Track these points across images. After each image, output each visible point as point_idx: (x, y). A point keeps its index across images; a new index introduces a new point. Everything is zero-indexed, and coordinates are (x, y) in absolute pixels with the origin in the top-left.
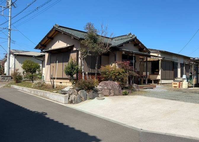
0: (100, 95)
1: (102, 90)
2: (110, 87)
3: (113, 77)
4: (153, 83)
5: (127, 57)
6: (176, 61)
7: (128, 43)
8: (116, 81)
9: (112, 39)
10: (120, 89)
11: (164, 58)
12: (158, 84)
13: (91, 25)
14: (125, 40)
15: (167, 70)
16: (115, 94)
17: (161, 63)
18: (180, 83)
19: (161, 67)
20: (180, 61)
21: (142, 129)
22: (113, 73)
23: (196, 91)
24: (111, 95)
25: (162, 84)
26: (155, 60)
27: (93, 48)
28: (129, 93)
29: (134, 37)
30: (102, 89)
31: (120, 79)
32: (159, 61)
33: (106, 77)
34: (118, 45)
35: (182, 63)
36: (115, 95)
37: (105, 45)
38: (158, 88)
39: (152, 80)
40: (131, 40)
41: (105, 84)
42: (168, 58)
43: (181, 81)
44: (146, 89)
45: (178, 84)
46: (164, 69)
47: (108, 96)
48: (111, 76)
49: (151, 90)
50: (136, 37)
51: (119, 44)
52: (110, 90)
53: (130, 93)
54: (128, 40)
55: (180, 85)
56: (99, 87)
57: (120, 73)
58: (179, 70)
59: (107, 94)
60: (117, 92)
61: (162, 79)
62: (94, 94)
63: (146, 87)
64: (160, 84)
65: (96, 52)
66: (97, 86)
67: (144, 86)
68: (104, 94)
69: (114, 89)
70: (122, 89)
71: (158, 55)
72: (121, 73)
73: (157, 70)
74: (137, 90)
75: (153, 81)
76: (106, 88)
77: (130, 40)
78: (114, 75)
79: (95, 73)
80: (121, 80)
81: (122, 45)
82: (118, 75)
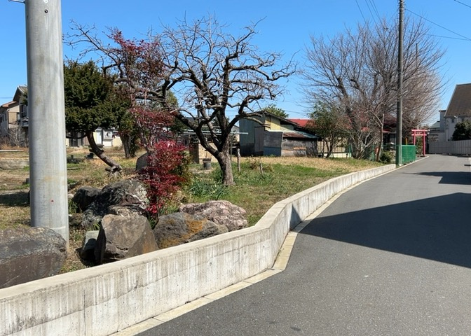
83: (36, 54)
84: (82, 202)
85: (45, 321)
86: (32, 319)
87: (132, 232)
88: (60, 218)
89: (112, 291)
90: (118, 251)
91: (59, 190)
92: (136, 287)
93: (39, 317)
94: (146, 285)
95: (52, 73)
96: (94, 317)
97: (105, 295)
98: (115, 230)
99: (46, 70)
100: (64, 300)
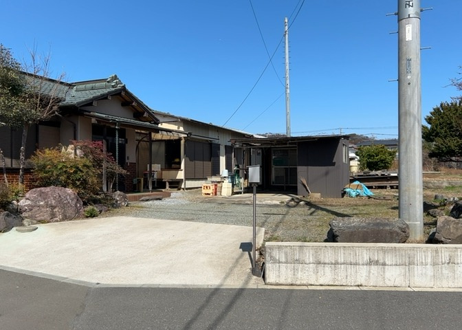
0: (25, 222)
1: (31, 208)
2: (53, 202)
3: (62, 178)
4: (167, 187)
5: (102, 131)
6: (217, 142)
7: (106, 98)
8: (71, 186)
9: (70, 86)
10: (78, 205)
11: (190, 134)
12: (179, 189)
13: (5, 52)
14: (98, 93)
15: (198, 160)
16: (66, 216)
17: (185, 145)
18: (216, 185)
19: (185, 153)
20: (224, 141)
21: (98, 284)
22: (61, 168)
23: (241, 201)
24: (56, 219)
25: (187, 189)
26: (172, 138)
27: (10, 108)
28: (101, 211)
29: (119, 87)
30: (32, 206)
31: (78, 183)
32: (180, 139)
33: (45, 178)
34: (78, 103)
35: (229, 144)
36: (65, 218)
37: (44, 101)
38: (176, 198)
39: (165, 182)
40: (113, 92)
41: (41, 194)
42: (198, 135)
43: (219, 182)
44: (147, 200)
45: (213, 187)
46: (192, 157)
47: (48, 222)
48: (58, 175)
49: (157, 202)
50: (124, 87)
51: (83, 99)
52: (53, 207)
53: (103, 212)
54: (106, 91)
55: (217, 190)
56: (23, 203)
57: (78, 168)
58: (223, 160)
59: (46, 216)
60: (70, 212)
61: (187, 179)
62: (10, 219)
63: (147, 198)
64: (183, 189)
65: (18, 118)
66: (18, 201)
67: (143, 196)
68: (39, 219)
69: (64, 206)
70: (85, 204)
71: (179, 128)
72: (82, 169)
73: (177, 160)
74: (123, 204)
75: (167, 184)
76: (42, 203)
77: (109, 93)
78: (65, 172)
79: (19, 169)
80: (81, 184)
81: (89, 103)
82: (75, 172)
83: (403, 111)
84: (427, 207)
85: (384, 264)
86: (377, 261)
87: (457, 229)
88: (416, 216)
89: (429, 260)
90: (443, 239)
91: (415, 198)
92: (449, 263)
93: (381, 261)
94: (458, 264)
95: (412, 122)
96: (416, 273)
97: (424, 261)
98: (444, 226)
99: (408, 120)
100: (396, 256)
